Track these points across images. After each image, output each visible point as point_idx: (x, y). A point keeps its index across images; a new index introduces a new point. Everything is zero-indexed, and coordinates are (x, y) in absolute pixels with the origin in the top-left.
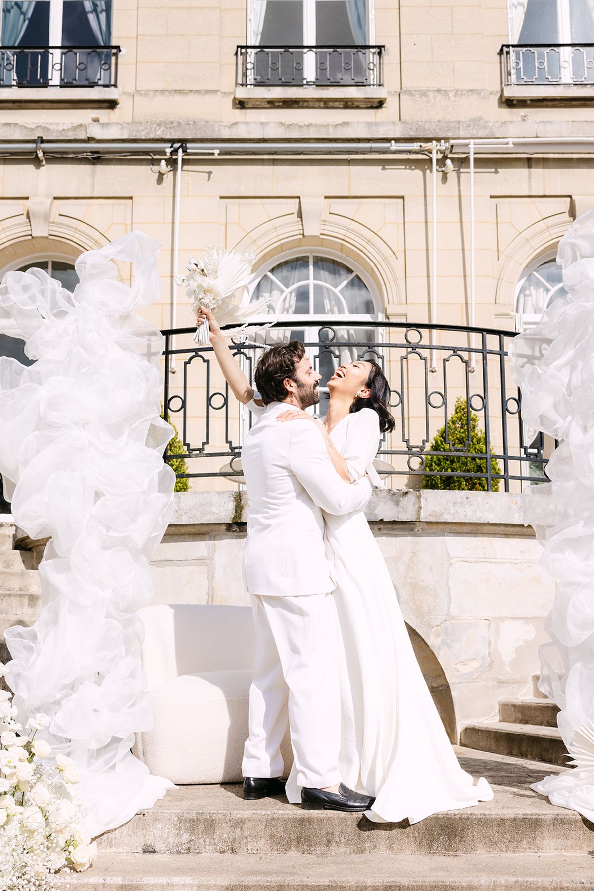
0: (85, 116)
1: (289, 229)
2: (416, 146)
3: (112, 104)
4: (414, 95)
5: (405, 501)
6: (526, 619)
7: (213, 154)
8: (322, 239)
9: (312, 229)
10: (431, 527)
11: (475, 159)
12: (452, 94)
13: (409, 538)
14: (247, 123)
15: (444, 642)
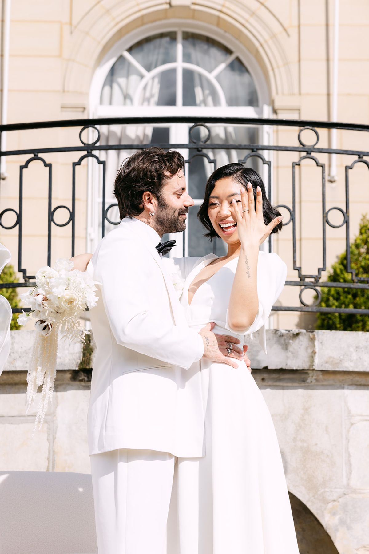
5: (295, 344)
8: (194, 10)
10: (326, 377)
13: (300, 391)
15: (342, 522)
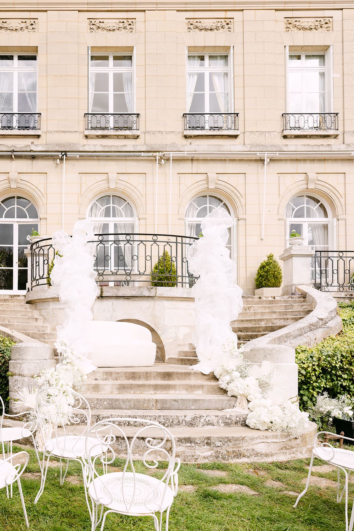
0: (28, 141)
1: (104, 186)
2: (151, 154)
3: (38, 136)
4: (150, 134)
5: (152, 290)
6: (187, 326)
7: (77, 157)
8: (116, 189)
9: (112, 186)
10: (159, 298)
11: (172, 159)
12: (164, 133)
13: (153, 301)
14: (89, 145)
